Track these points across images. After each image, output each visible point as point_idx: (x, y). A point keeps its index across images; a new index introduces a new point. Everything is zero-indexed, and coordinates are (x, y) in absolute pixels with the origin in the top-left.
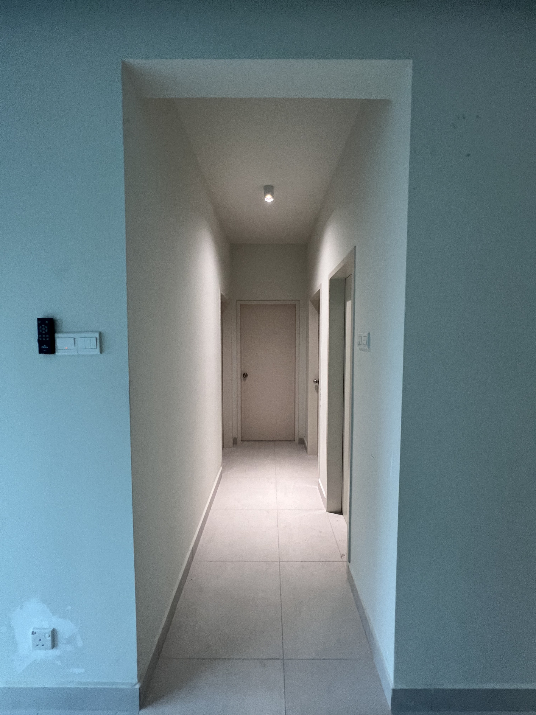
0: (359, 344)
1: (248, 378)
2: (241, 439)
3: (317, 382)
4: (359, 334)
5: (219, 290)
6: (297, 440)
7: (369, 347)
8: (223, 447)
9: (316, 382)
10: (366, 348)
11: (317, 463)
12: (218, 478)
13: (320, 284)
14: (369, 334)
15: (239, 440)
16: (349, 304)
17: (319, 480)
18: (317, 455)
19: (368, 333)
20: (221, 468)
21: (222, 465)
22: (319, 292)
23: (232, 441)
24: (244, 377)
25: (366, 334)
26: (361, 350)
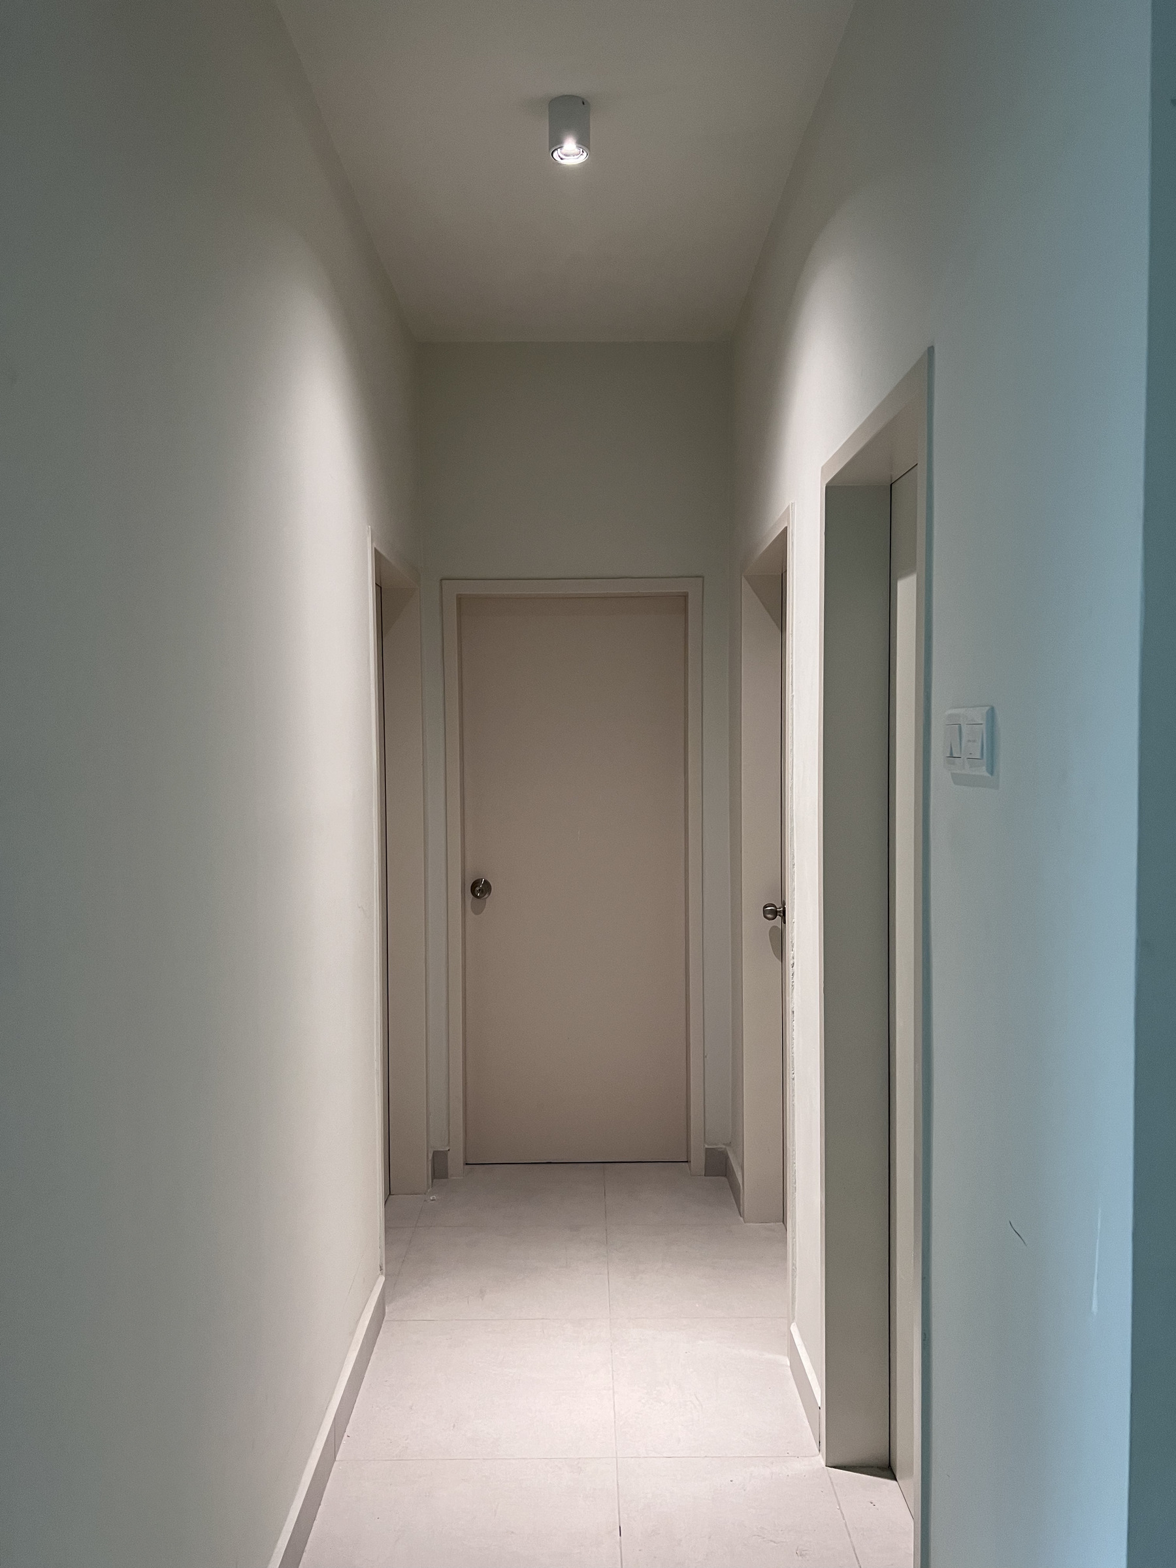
0: (952, 756)
1: (490, 900)
2: (465, 1157)
3: (777, 912)
4: (950, 712)
5: (369, 539)
6: (698, 1159)
7: (992, 770)
8: (389, 1192)
9: (775, 913)
10: (983, 771)
11: (784, 1258)
12: (367, 1323)
13: (788, 508)
14: (991, 715)
15: (455, 1161)
16: (906, 589)
17: (794, 1329)
18: (784, 1221)
19: (987, 708)
20: (382, 1279)
21: (384, 1268)
22: (783, 538)
23: (424, 1168)
24: (476, 896)
25: (979, 715)
26: (957, 779)
